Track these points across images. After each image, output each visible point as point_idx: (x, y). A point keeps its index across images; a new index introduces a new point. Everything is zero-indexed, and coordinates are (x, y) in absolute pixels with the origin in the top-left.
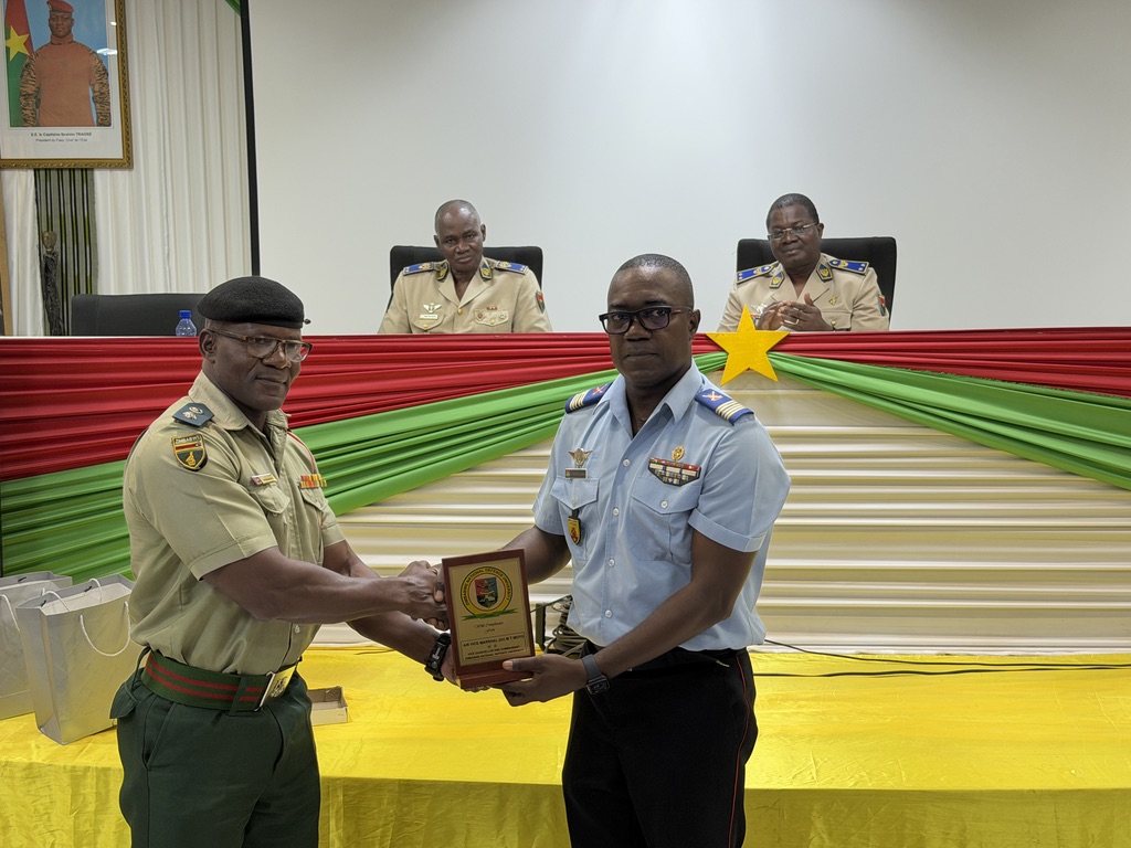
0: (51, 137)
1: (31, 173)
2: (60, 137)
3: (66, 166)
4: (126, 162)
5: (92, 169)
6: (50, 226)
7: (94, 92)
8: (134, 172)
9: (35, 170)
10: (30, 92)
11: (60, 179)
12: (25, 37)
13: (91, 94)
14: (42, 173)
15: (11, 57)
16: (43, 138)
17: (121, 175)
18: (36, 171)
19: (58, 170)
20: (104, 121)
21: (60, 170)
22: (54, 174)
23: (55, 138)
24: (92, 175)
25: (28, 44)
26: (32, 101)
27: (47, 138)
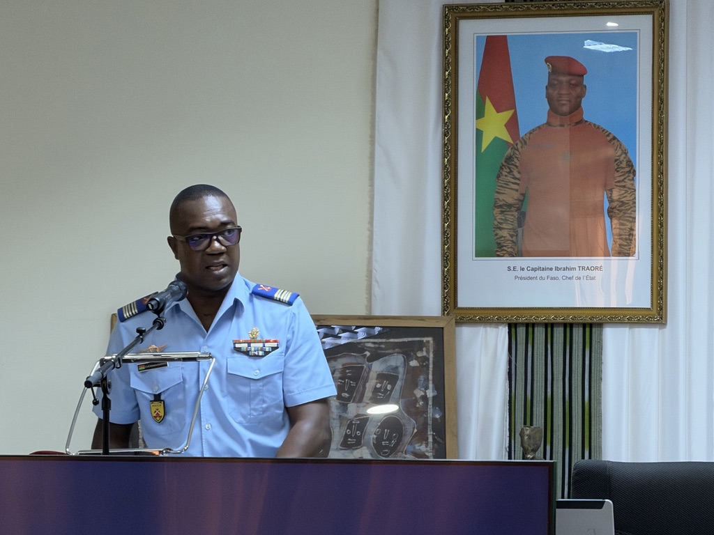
0: (539, 274)
1: (503, 331)
2: (554, 273)
3: (560, 320)
4: (655, 315)
5: (600, 325)
6: (529, 419)
7: (611, 201)
8: (667, 330)
9: (510, 326)
10: (510, 201)
11: (550, 340)
12: (507, 115)
13: (606, 205)
14: (521, 331)
15: (484, 146)
16: (525, 274)
17: (646, 335)
18: (512, 327)
19: (546, 325)
20: (625, 248)
21: (549, 326)
22: (540, 333)
23: (544, 274)
24: (601, 334)
25: (512, 125)
26: (512, 216)
27: (532, 274)
